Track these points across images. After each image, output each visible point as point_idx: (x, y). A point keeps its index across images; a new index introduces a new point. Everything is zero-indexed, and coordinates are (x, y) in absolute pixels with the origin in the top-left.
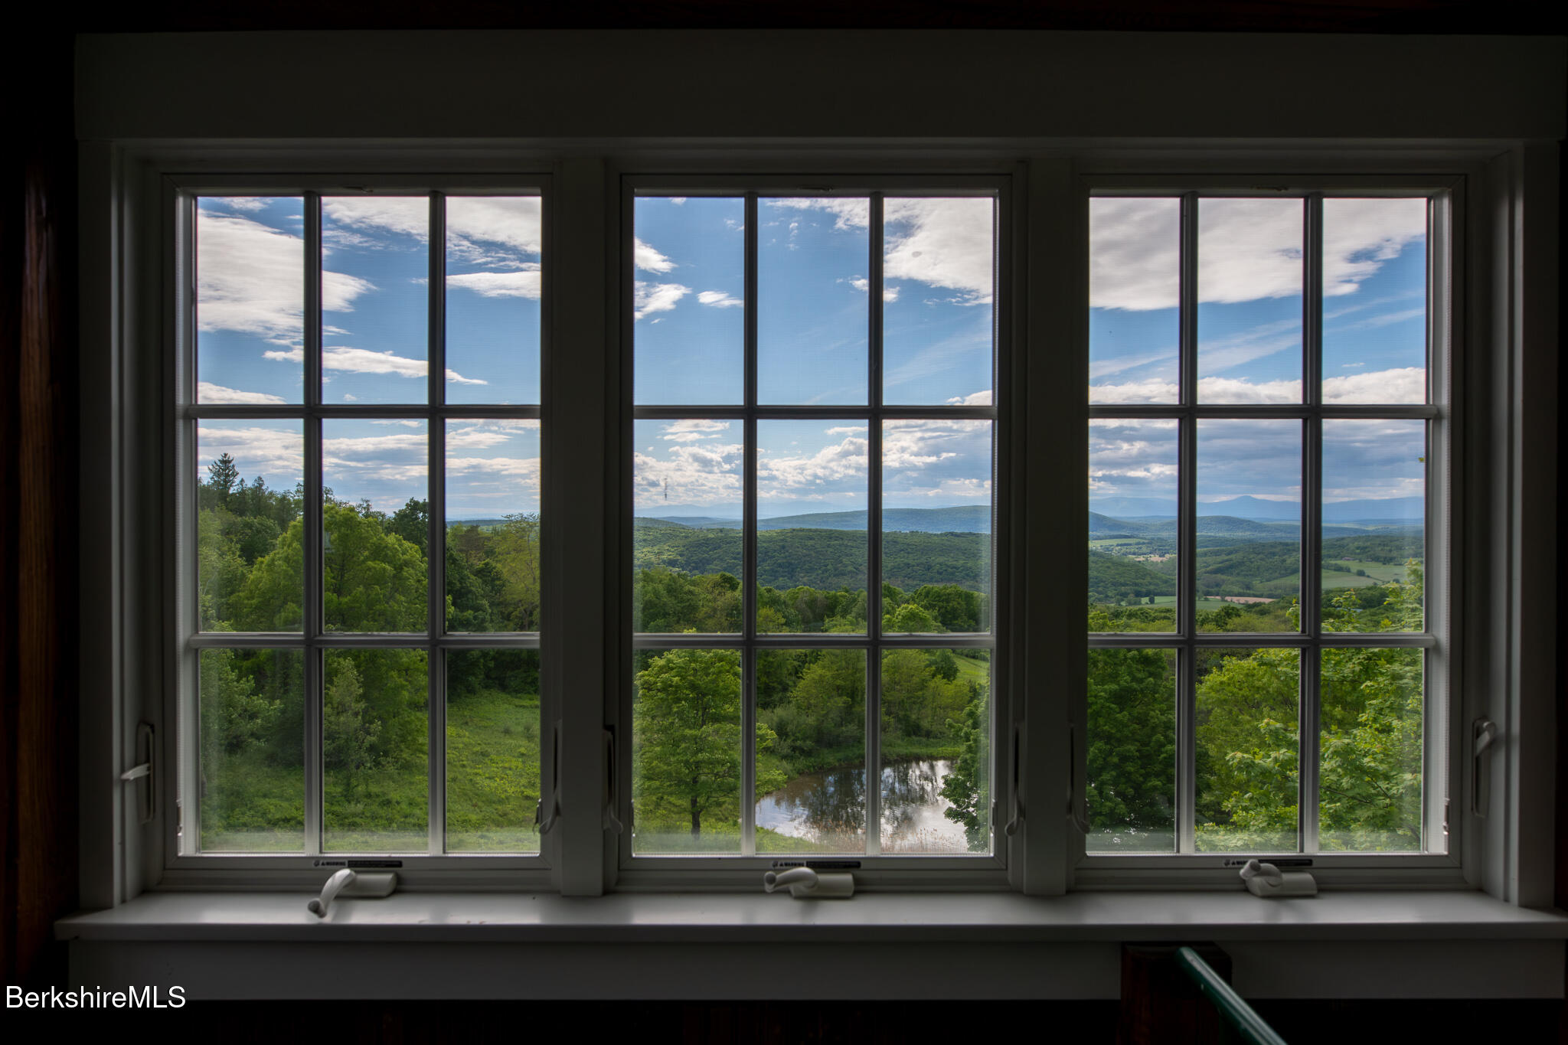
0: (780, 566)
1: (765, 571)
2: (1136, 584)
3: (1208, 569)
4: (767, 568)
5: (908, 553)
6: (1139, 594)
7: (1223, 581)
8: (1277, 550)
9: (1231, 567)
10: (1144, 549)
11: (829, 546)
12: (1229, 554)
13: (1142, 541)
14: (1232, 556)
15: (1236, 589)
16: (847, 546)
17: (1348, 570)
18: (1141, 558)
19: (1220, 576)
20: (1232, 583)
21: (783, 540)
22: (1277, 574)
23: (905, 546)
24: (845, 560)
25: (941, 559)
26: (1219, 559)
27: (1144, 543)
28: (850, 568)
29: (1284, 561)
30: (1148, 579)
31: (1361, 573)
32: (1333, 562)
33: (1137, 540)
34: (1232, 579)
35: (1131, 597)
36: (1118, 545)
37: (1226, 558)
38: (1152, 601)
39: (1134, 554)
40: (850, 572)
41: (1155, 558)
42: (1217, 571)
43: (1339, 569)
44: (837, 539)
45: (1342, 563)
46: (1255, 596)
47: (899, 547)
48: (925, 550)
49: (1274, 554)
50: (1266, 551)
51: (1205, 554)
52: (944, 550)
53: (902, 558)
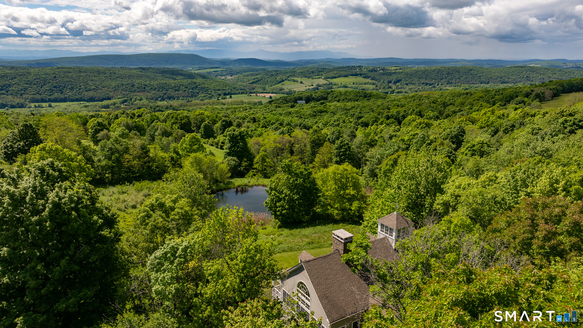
0: (55, 87)
1: (46, 90)
2: (223, 90)
3: (250, 82)
4: (47, 88)
5: (122, 78)
6: (225, 94)
7: (255, 87)
8: (273, 73)
9: (258, 81)
10: (224, 73)
11: (80, 76)
12: (256, 75)
13: (223, 70)
14: (258, 76)
15: (261, 91)
16: (90, 76)
17: (297, 81)
18: (223, 78)
19: (254, 85)
20: (259, 88)
21: (53, 74)
22: (274, 84)
23: (120, 75)
24: (90, 83)
25: (138, 81)
26: (253, 78)
28: (93, 87)
29: (276, 78)
30: (228, 87)
31: (302, 82)
32: (292, 78)
33: (221, 69)
34: (258, 86)
35: (222, 96)
36: (214, 72)
37: (256, 77)
38: (231, 97)
39: (220, 76)
40: (93, 89)
41: (229, 77)
42: (253, 83)
43: (294, 81)
44: (84, 72)
45: (295, 79)
46: (267, 93)
47: (116, 76)
48: (129, 77)
49: (272, 75)
50: (270, 74)
51: (248, 75)
52: (139, 77)
53: (119, 82)
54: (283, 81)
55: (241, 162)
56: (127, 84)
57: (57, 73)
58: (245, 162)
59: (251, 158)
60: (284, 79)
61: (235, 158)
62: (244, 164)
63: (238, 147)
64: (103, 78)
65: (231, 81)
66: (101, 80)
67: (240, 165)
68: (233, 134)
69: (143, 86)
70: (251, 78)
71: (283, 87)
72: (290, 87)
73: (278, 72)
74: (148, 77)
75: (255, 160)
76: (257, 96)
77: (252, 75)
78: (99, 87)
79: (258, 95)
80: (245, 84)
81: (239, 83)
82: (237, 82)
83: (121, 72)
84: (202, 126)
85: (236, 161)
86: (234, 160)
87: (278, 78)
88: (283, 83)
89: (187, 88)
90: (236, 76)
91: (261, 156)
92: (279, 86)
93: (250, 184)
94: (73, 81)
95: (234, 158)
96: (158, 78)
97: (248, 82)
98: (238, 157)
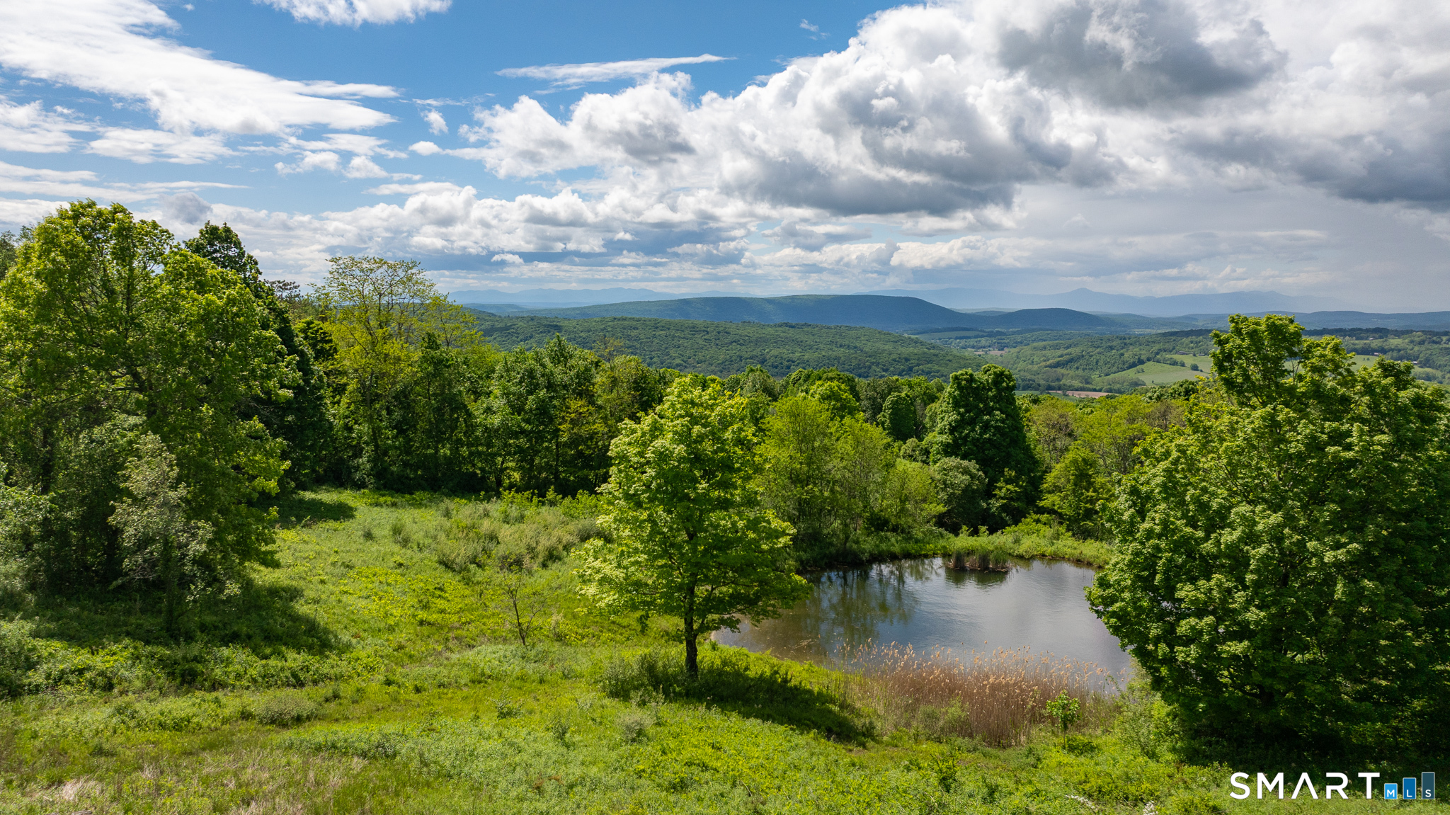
3: (1048, 363)
5: (741, 345)
7: (1063, 375)
8: (1114, 343)
9: (1071, 360)
10: (984, 343)
12: (1068, 348)
13: (981, 334)
14: (1071, 350)
15: (1076, 383)
16: (674, 336)
17: (1183, 365)
18: (980, 352)
19: (1060, 371)
20: (1072, 378)
21: (602, 330)
22: (1115, 369)
23: (738, 337)
24: (672, 352)
25: (775, 352)
26: (1059, 352)
27: (982, 336)
28: (678, 361)
29: (1122, 355)
31: (1195, 368)
32: (1168, 356)
33: (977, 333)
34: (1071, 372)
36: (956, 338)
37: (1066, 352)
39: (973, 347)
40: (678, 365)
41: (995, 352)
42: (1057, 365)
43: (1174, 363)
44: (663, 328)
45: (1177, 357)
46: (1095, 390)
47: (730, 338)
48: (758, 342)
49: (1111, 348)
50: (1104, 345)
51: (1045, 348)
52: (779, 342)
53: (734, 350)
54: (1141, 362)
55: (993, 481)
56: (751, 358)
57: (610, 329)
58: (1008, 482)
59: (1031, 471)
60: (1143, 357)
61: (972, 465)
62: (1004, 488)
63: (986, 427)
64: (702, 342)
65: (1000, 359)
66: (696, 346)
67: (988, 493)
68: (971, 379)
69: (786, 363)
70: (1054, 355)
71: (1142, 377)
72: (1160, 379)
73: (1128, 341)
74: (799, 343)
75: (1050, 478)
76: (1065, 395)
77: (1056, 347)
78: (691, 361)
79: (1070, 393)
80: (1035, 367)
81: (1021, 365)
82: (1015, 363)
83: (740, 332)
84: (887, 403)
85: (973, 477)
86: (966, 471)
87: (1128, 355)
88: (1140, 367)
89: (886, 370)
90: (1013, 350)
91: (1075, 462)
92: (1131, 374)
93: (1021, 550)
94: (638, 346)
95: (965, 463)
96: (821, 346)
97: (1044, 364)
98: (984, 463)
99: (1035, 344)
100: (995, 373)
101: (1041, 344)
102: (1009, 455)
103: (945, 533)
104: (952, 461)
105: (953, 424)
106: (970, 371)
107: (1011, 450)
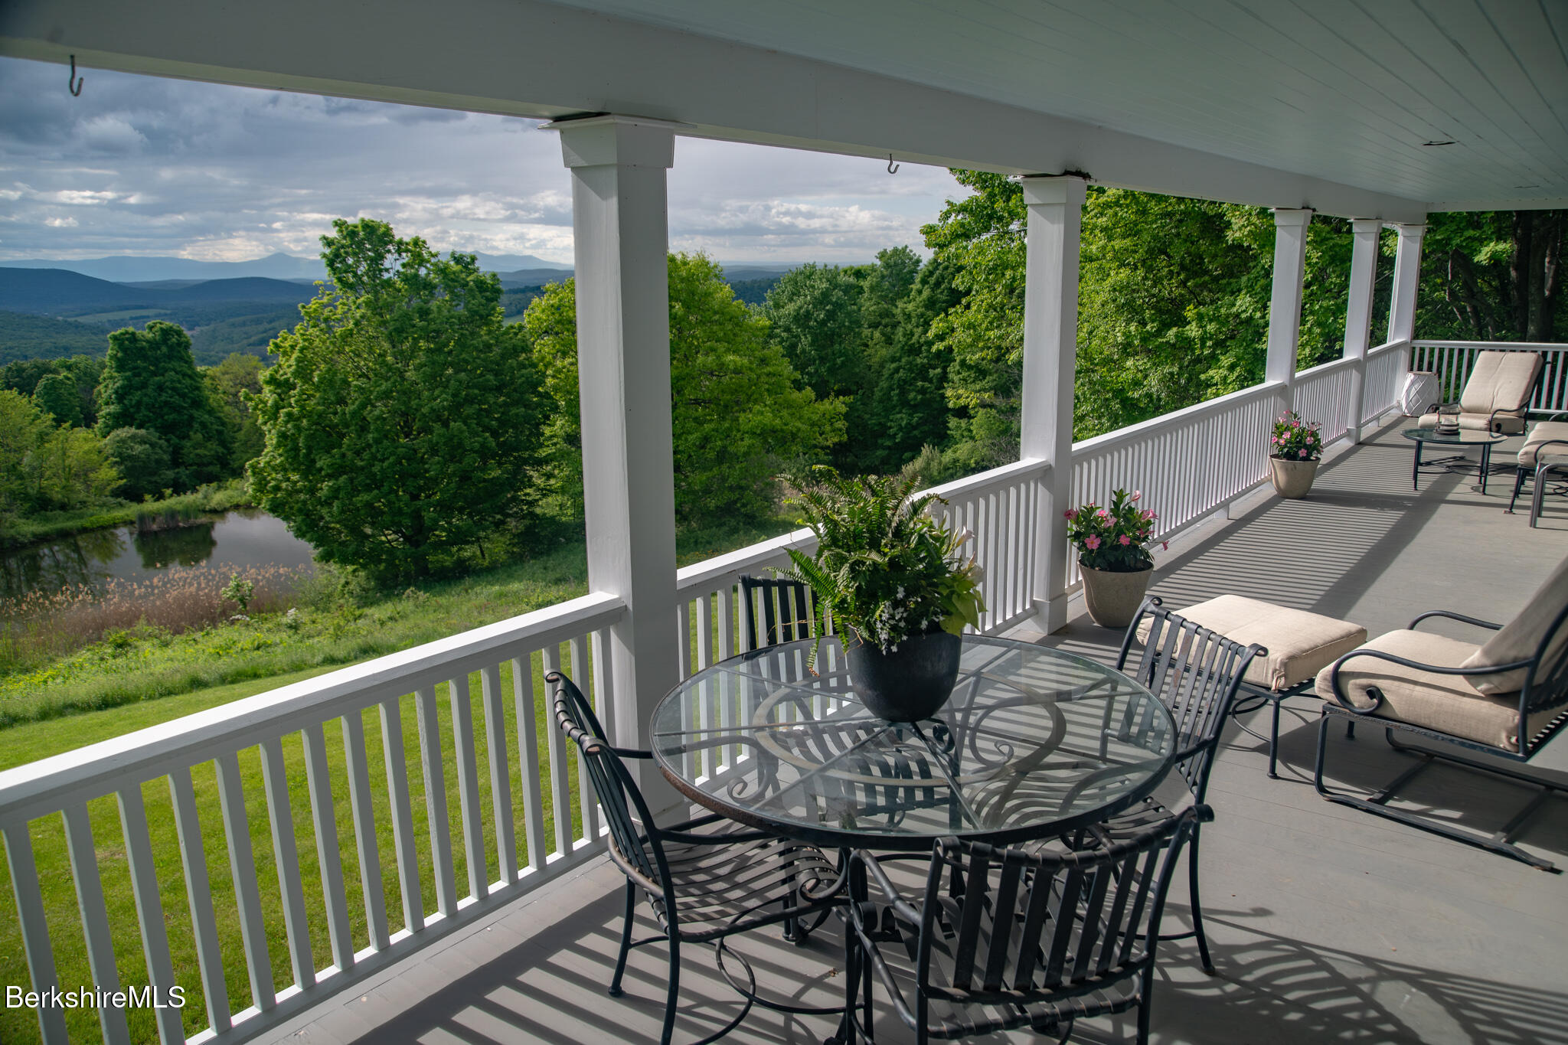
61: (150, 433)
63: (160, 388)
68: (134, 338)
70: (257, 331)
85: (153, 445)
86: (144, 440)
93: (212, 504)
95: (143, 432)
98: (166, 429)
99: (232, 320)
100: (162, 329)
101: (241, 319)
102: (192, 418)
103: (124, 501)
104: (124, 432)
105: (120, 391)
106: (131, 329)
107: (196, 413)
